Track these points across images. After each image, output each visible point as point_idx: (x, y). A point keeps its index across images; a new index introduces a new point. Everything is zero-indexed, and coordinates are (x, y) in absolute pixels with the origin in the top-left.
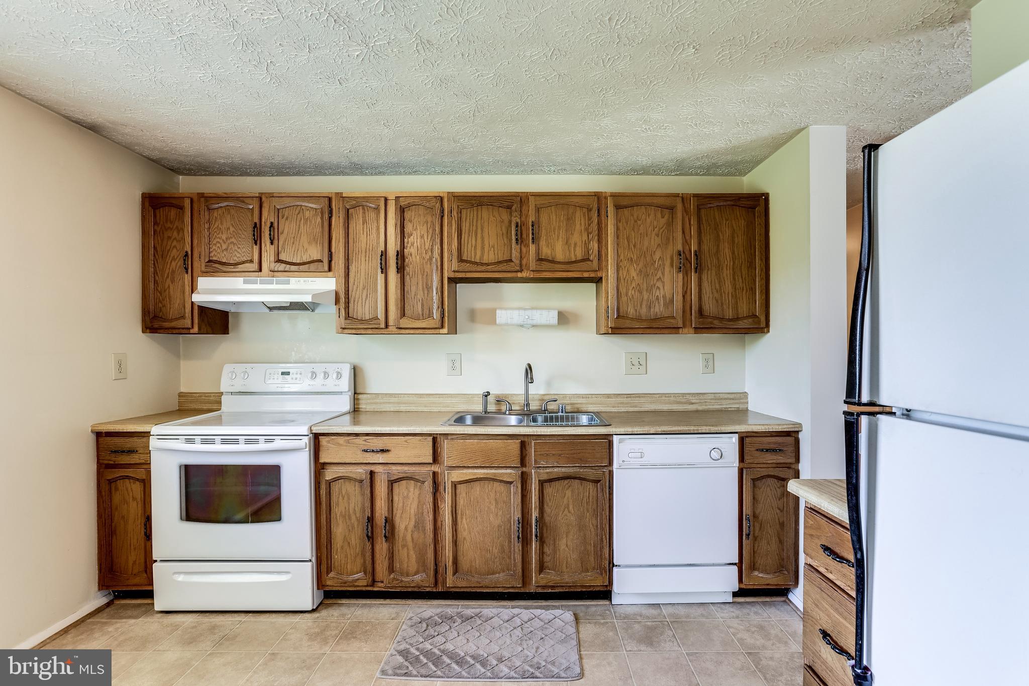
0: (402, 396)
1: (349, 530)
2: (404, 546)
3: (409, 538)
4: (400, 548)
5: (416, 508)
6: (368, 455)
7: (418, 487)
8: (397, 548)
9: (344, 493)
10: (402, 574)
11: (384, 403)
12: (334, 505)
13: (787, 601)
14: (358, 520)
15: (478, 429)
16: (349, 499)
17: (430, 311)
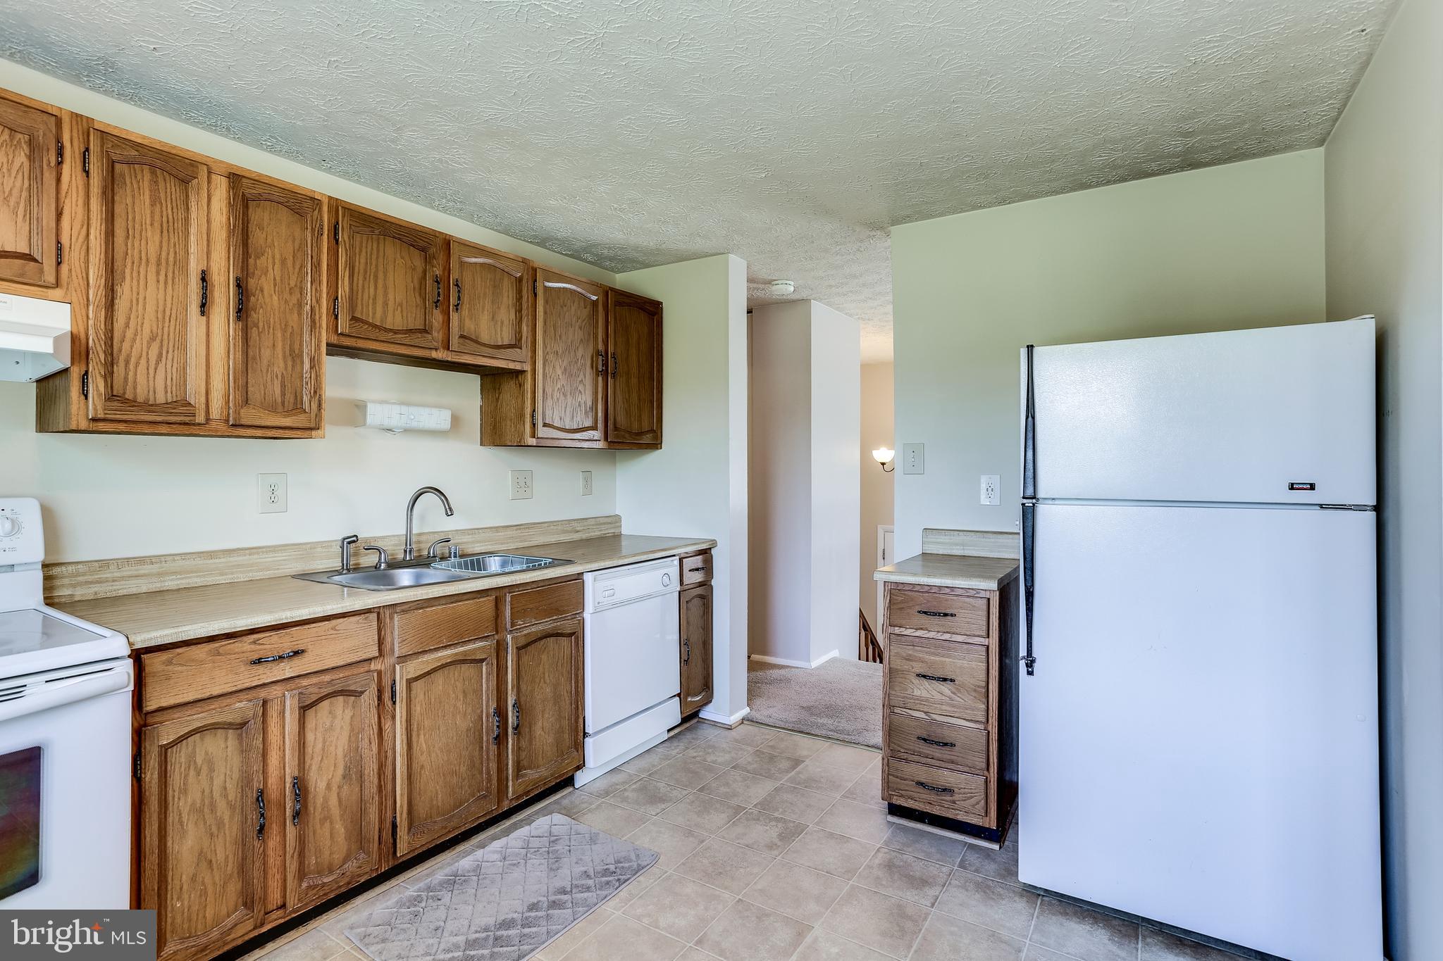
0: (168, 558)
1: (212, 835)
2: (327, 818)
3: (334, 801)
4: (318, 826)
5: (346, 743)
6: (260, 669)
7: (350, 705)
8: (311, 829)
9: (199, 760)
10: (320, 873)
11: (123, 578)
12: (176, 794)
13: (700, 720)
14: (232, 807)
15: (446, 588)
16: (211, 770)
17: (296, 396)
